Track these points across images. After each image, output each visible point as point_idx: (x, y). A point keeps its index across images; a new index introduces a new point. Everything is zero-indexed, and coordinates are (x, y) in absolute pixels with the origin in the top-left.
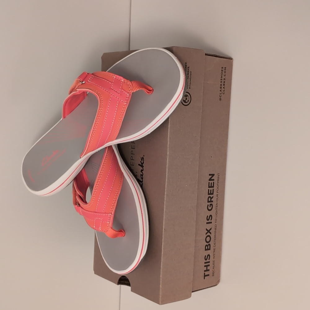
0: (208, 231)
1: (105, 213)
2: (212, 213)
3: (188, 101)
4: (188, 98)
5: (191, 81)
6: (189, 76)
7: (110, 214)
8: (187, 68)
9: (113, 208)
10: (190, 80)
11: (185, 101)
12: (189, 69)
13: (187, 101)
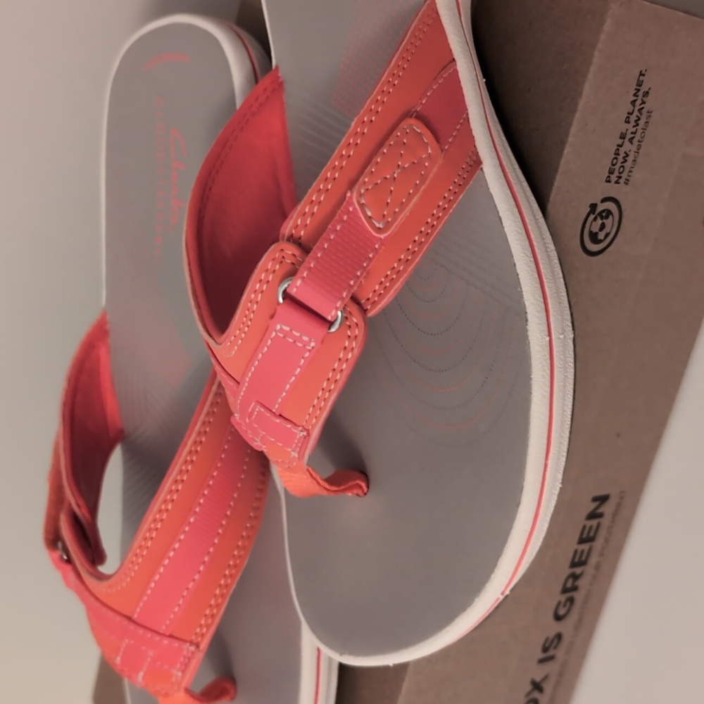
0: (537, 686)
1: (171, 636)
2: (566, 627)
3: (607, 235)
4: (608, 222)
5: (641, 151)
6: (640, 131)
7: (192, 648)
8: (640, 94)
9: (208, 626)
10: (639, 147)
11: (594, 238)
12: (648, 99)
13: (601, 236)
